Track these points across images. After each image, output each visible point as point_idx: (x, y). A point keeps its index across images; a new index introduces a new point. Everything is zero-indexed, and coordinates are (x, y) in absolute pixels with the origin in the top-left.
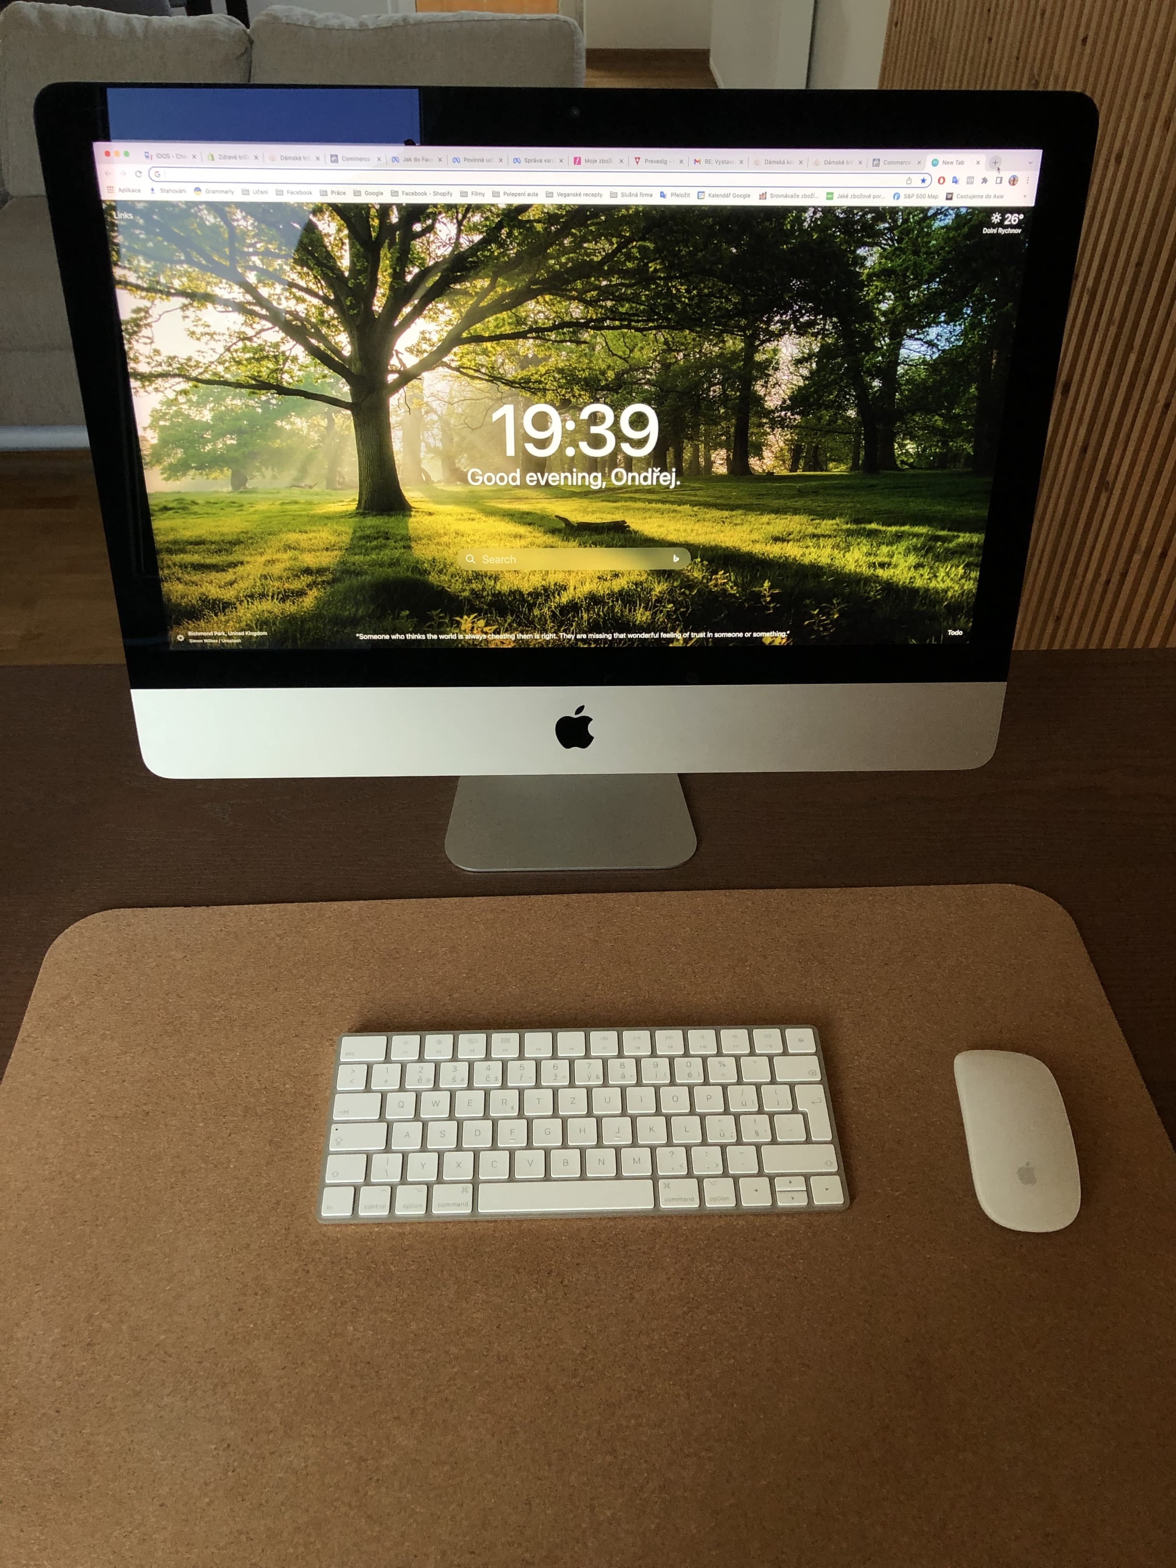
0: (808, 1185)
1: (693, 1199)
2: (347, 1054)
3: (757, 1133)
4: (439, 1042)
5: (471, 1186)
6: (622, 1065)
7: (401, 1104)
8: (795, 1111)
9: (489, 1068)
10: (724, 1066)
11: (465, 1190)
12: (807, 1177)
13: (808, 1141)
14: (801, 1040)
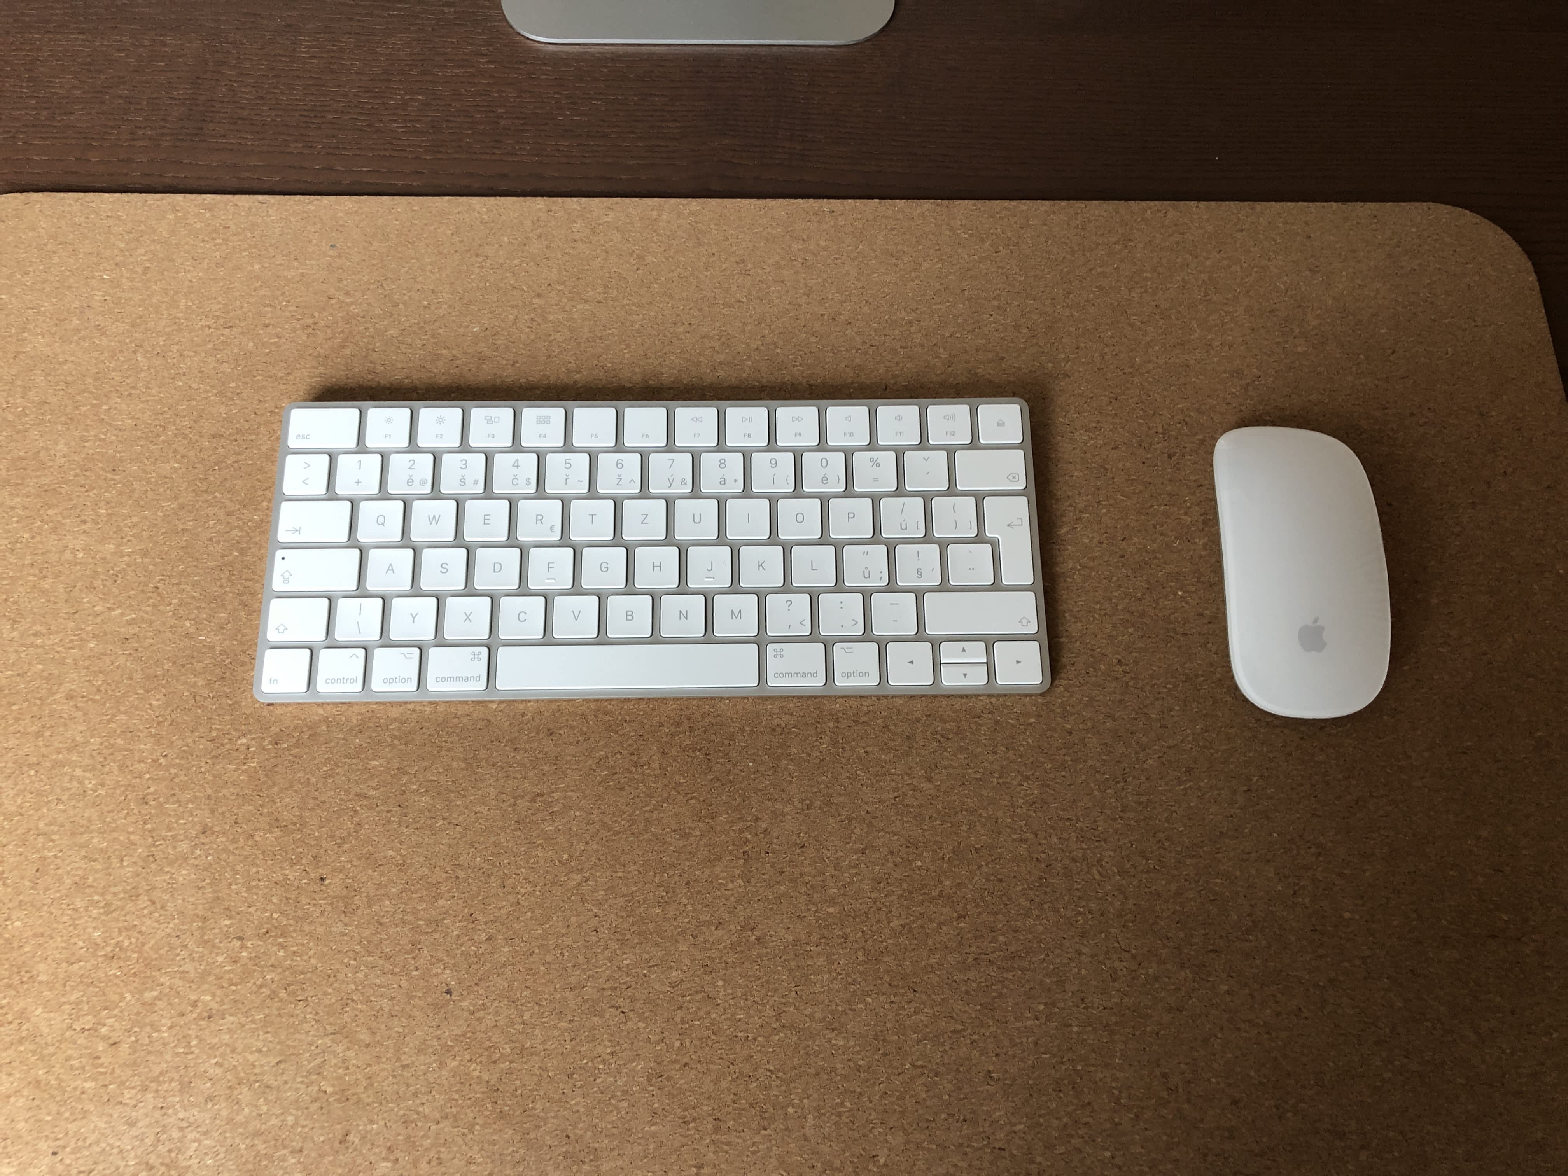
0: (990, 653)
1: (815, 675)
2: (298, 437)
3: (920, 573)
4: (440, 420)
5: (485, 650)
6: (723, 464)
7: (381, 520)
8: (980, 538)
9: (516, 465)
10: (878, 465)
11: (476, 657)
12: (989, 642)
13: (996, 586)
14: (1001, 424)
